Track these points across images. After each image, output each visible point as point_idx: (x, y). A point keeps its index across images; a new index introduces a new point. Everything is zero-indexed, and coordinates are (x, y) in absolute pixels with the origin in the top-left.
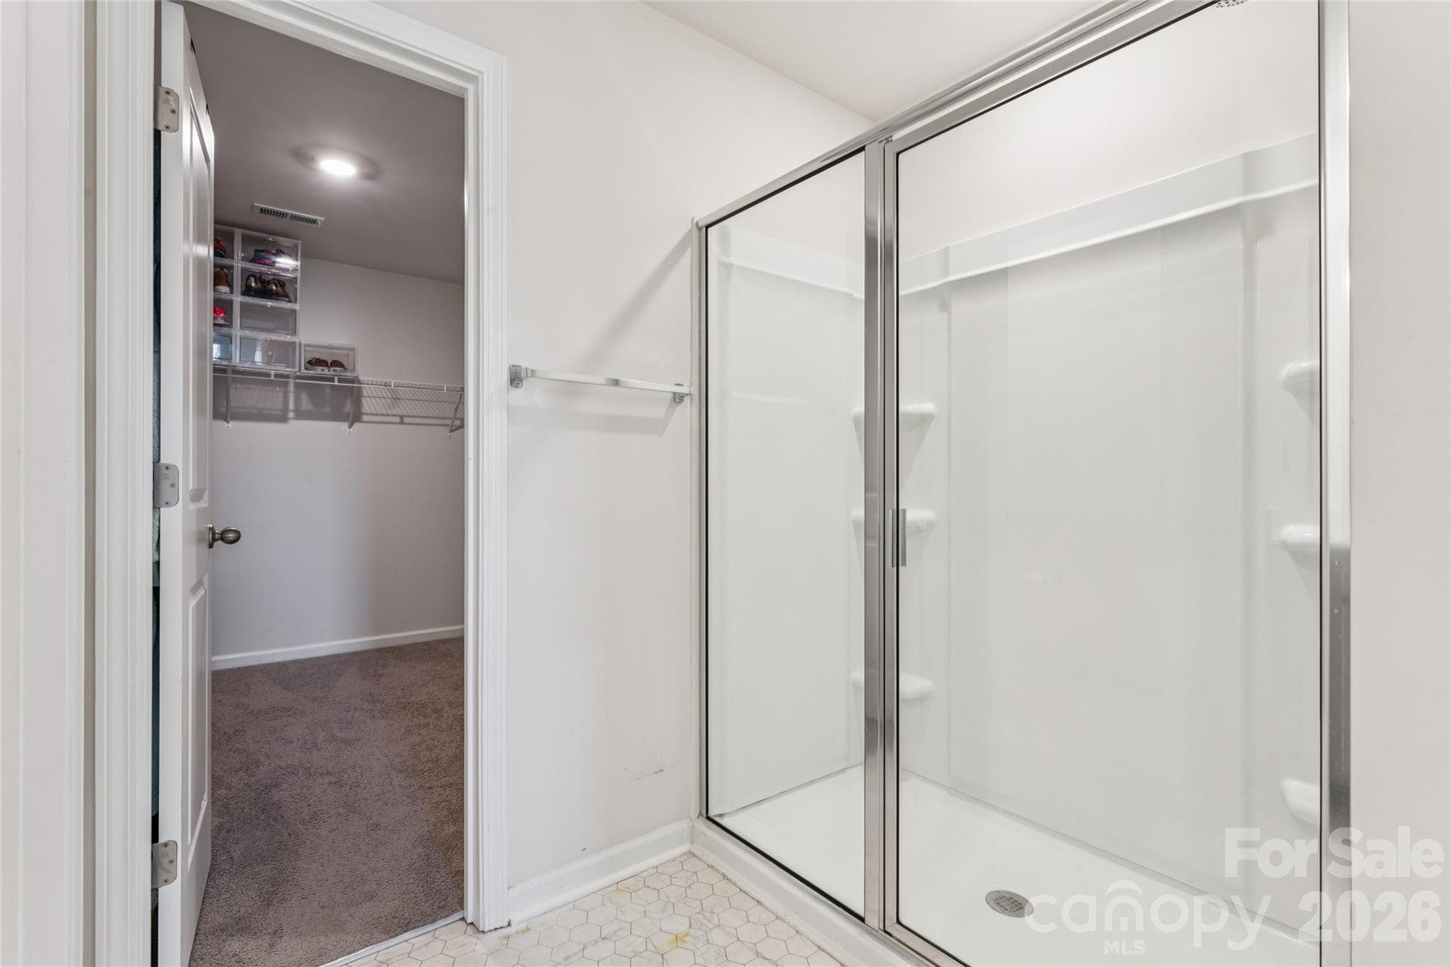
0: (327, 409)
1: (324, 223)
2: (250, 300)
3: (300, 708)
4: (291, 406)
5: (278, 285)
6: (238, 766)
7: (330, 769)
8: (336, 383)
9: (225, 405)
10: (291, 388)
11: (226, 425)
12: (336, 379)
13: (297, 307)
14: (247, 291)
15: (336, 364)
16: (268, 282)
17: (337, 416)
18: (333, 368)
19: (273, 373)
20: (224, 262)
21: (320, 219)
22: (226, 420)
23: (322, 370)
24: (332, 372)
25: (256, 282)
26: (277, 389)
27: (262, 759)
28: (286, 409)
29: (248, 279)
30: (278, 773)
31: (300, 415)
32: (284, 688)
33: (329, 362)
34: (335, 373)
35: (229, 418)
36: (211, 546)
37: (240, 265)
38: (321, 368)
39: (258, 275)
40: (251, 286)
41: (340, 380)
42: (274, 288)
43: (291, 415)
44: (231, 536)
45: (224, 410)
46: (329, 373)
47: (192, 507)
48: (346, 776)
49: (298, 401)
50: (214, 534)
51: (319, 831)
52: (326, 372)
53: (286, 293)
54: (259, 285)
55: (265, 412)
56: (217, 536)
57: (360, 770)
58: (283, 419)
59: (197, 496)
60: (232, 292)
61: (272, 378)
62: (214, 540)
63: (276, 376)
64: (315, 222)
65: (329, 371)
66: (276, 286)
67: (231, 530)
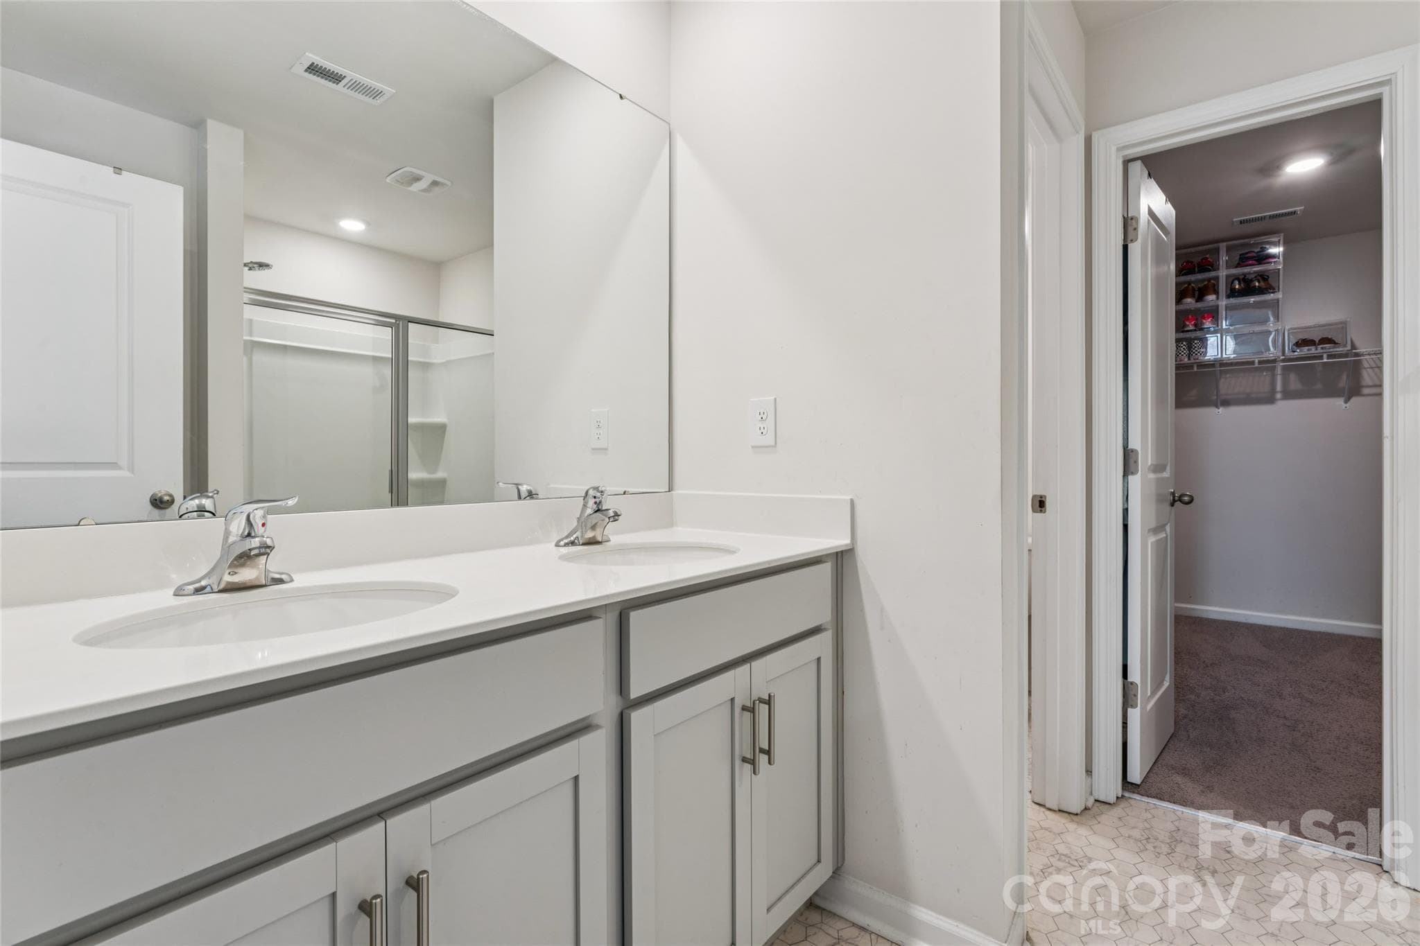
0: (1319, 386)
1: (1303, 212)
2: (1233, 301)
3: (1274, 664)
4: (1279, 387)
5: (1261, 280)
6: (1209, 685)
7: (1287, 715)
8: (1325, 360)
9: (1215, 393)
10: (1279, 371)
11: (1217, 409)
12: (1325, 356)
13: (1279, 295)
14: (1232, 293)
15: (1325, 341)
16: (1252, 281)
17: (1330, 391)
18: (1321, 346)
19: (1257, 361)
20: (1211, 275)
21: (1299, 209)
22: (1217, 407)
23: (1308, 350)
24: (1319, 350)
25: (1239, 284)
26: (1265, 374)
27: (1229, 688)
28: (1273, 391)
29: (1232, 282)
30: (1238, 702)
31: (1288, 395)
32: (1263, 646)
33: (1317, 342)
34: (1322, 351)
35: (1219, 405)
36: (1172, 505)
37: (1224, 274)
38: (1307, 348)
39: (1241, 277)
40: (1235, 289)
41: (1329, 357)
42: (1257, 284)
43: (1279, 396)
44: (1186, 499)
45: (1215, 397)
46: (1317, 352)
47: (1152, 476)
48: (1301, 726)
49: (1285, 382)
50: (1174, 497)
51: (1262, 750)
52: (1313, 350)
53: (1270, 285)
54: (1242, 285)
55: (1253, 396)
56: (1176, 498)
57: (1317, 727)
58: (1270, 399)
59: (1158, 468)
60: (1218, 298)
61: (1257, 365)
62: (1174, 501)
63: (1260, 362)
64: (1295, 212)
65: (1316, 349)
66: (1259, 282)
67: (1187, 495)
